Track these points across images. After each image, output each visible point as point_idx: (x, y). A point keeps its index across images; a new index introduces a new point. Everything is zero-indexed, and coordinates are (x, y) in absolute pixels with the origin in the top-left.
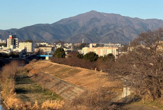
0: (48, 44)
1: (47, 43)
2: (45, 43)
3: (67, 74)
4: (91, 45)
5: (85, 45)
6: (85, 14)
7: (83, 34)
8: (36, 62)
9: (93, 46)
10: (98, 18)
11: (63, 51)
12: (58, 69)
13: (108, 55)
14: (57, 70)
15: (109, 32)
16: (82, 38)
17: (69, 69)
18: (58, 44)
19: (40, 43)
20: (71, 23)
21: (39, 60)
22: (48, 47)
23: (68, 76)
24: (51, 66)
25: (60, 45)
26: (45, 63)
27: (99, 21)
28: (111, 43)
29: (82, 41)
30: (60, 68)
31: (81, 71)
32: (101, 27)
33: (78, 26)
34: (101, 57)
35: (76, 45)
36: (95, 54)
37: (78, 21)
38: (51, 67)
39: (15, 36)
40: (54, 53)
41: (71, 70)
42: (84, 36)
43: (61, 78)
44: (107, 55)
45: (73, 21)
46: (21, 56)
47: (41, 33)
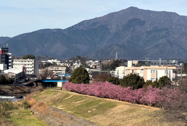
0: (60, 62)
1: (58, 60)
2: (55, 61)
3: (94, 110)
4: (130, 63)
5: (120, 62)
6: (118, 12)
7: (117, 45)
8: (43, 91)
9: (133, 65)
10: (140, 20)
11: (86, 74)
12: (79, 102)
13: (160, 78)
14: (78, 104)
15: (158, 42)
16: (115, 52)
17: (96, 102)
18: (76, 61)
19: (47, 61)
20: (97, 27)
21: (47, 88)
22: (60, 66)
23: (96, 114)
24: (67, 97)
25: (80, 64)
26: (56, 92)
27: (142, 23)
28: (162, 60)
29: (114, 57)
30: (82, 101)
31: (116, 106)
32: (145, 34)
33: (107, 32)
34: (150, 82)
35: (105, 62)
36: (139, 77)
37: (108, 24)
38: (66, 99)
39: (8, 48)
40: (71, 77)
41: (101, 103)
42: (119, 48)
43: (84, 116)
44: (158, 79)
45: (100, 24)
46: (17, 82)
47: (49, 44)
